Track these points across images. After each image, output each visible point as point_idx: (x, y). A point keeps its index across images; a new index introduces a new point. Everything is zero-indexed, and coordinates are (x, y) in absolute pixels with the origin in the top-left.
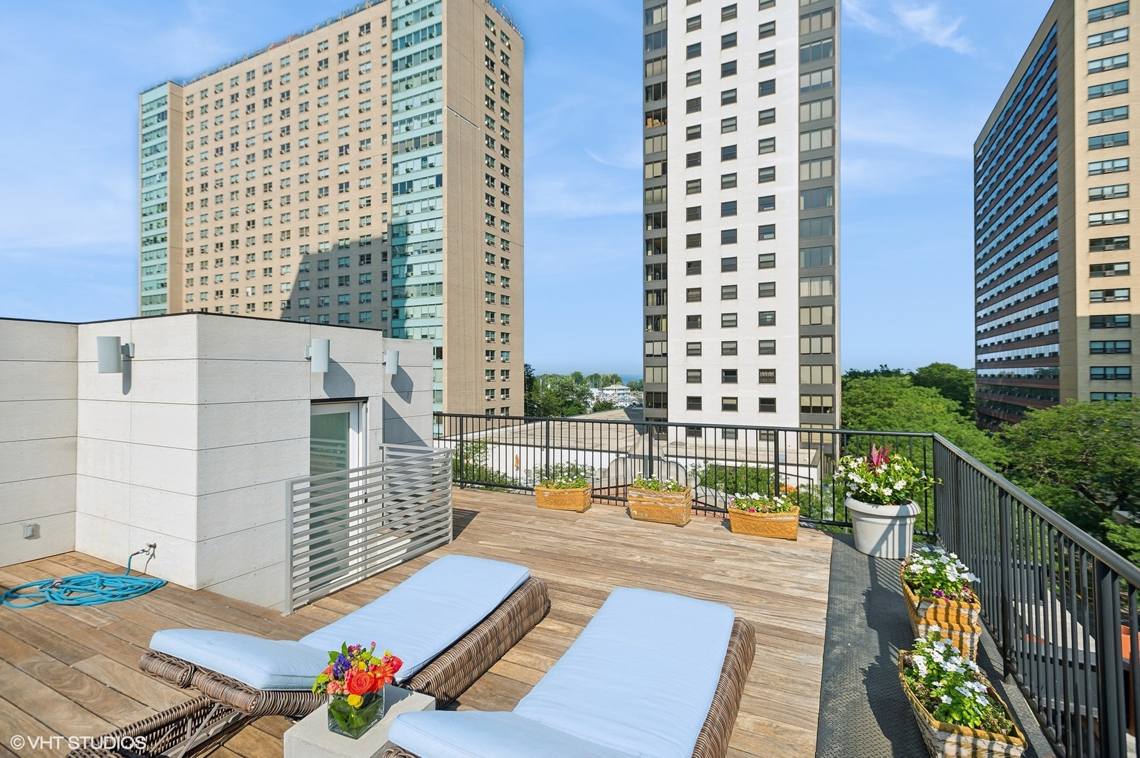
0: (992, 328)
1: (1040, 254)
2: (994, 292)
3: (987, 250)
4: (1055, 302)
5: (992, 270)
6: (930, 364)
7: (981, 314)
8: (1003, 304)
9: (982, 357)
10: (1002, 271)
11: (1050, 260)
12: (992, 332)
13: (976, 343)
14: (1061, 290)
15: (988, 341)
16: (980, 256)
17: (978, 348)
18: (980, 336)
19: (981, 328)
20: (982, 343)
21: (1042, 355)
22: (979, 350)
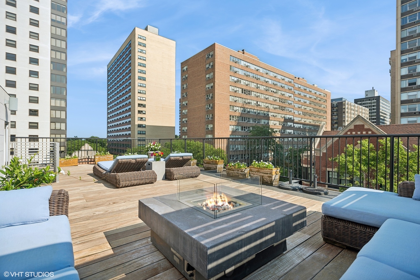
0: (113, 125)
1: (126, 105)
2: (113, 114)
3: (111, 100)
4: (130, 119)
5: (113, 107)
6: (91, 137)
7: (109, 121)
8: (116, 118)
9: (109, 135)
10: (116, 108)
11: (129, 107)
12: (113, 127)
13: (107, 130)
14: (132, 116)
15: (111, 129)
16: (109, 102)
17: (108, 131)
18: (109, 128)
19: (109, 125)
20: (109, 130)
21: (126, 134)
22: (108, 132)
